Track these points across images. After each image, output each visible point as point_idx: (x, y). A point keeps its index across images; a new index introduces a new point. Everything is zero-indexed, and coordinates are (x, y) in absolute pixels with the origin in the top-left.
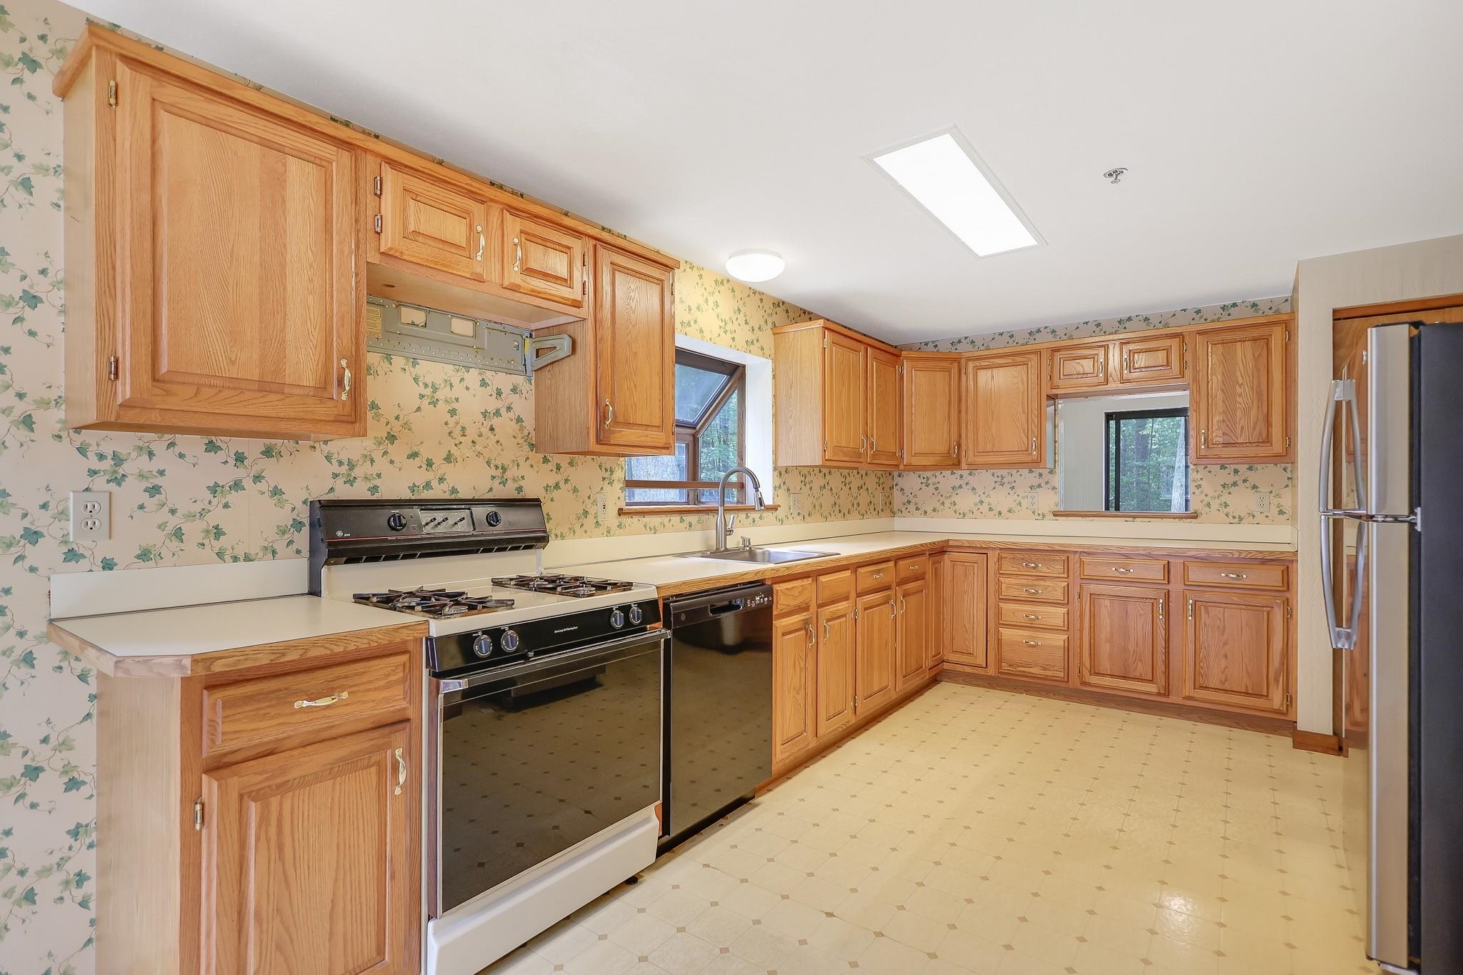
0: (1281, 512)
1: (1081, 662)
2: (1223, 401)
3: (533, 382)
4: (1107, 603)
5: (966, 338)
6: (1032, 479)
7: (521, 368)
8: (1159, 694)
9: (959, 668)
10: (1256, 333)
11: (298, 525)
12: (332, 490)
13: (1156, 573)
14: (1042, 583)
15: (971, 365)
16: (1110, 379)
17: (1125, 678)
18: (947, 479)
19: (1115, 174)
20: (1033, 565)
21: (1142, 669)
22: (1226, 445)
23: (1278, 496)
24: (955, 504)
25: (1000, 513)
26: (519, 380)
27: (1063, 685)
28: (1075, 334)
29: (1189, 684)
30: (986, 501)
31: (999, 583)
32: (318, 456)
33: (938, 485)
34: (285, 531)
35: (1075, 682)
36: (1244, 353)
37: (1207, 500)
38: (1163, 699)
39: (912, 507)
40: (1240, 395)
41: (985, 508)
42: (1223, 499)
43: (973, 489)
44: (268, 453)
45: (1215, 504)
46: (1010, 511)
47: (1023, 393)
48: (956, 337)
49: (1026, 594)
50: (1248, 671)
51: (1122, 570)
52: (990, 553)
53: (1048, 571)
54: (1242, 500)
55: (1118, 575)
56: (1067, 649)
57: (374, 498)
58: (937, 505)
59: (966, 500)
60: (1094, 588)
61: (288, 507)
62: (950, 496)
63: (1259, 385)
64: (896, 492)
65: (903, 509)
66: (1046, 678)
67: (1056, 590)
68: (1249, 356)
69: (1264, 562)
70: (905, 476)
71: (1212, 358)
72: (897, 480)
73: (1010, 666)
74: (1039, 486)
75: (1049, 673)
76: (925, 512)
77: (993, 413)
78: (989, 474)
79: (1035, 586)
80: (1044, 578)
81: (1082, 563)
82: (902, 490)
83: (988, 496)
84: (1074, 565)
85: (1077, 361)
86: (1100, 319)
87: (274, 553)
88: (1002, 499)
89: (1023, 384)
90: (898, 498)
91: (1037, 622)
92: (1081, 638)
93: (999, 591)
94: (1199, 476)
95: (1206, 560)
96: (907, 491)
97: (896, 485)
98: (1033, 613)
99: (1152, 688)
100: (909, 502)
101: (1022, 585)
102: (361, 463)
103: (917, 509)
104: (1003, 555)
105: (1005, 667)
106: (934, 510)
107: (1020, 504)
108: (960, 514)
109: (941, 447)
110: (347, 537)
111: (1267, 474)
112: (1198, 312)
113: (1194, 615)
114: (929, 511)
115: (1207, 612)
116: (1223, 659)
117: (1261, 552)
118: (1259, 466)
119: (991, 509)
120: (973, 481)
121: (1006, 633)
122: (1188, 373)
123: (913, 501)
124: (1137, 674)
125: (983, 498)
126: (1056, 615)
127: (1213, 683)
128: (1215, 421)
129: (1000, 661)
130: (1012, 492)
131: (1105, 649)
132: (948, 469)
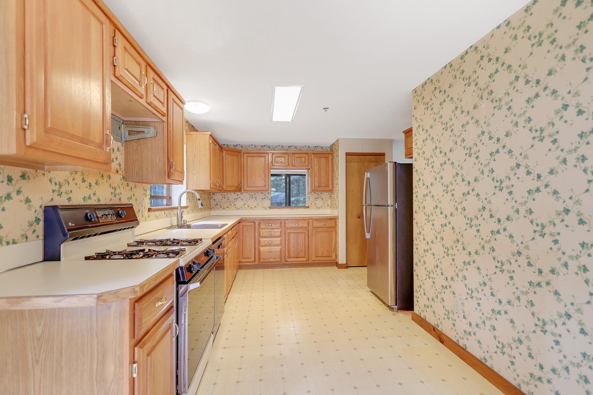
0: (328, 206)
1: (285, 255)
2: (318, 174)
3: (124, 146)
4: (293, 235)
5: (239, 145)
6: (262, 196)
7: (120, 139)
8: (306, 261)
9: (245, 264)
10: (326, 156)
11: (37, 220)
12: (52, 199)
13: (305, 225)
14: (273, 230)
15: (245, 155)
16: (289, 165)
17: (297, 257)
18: (232, 196)
19: (326, 109)
20: (270, 225)
21: (302, 254)
22: (319, 187)
23: (327, 201)
24: (235, 205)
25: (252, 208)
26: (119, 144)
27: (280, 263)
28: (276, 148)
29: (314, 256)
30: (247, 203)
31: (259, 232)
32: (46, 179)
33: (229, 198)
34: (32, 224)
35: (283, 261)
36: (323, 160)
37: (311, 202)
38: (307, 262)
39: (218, 206)
40: (322, 173)
41: (246, 206)
42: (315, 202)
43: (242, 199)
44: (23, 176)
45: (313, 204)
46: (255, 207)
47: (263, 167)
48: (236, 144)
49: (268, 235)
50: (327, 250)
51: (297, 224)
52: (256, 222)
53: (275, 226)
54: (319, 203)
55: (296, 226)
56: (281, 251)
57: (69, 204)
58: (229, 205)
59: (239, 203)
60: (289, 231)
61: (33, 210)
62: (234, 202)
63: (326, 170)
64: (212, 201)
65: (215, 207)
66: (275, 262)
67: (277, 232)
68: (324, 162)
69: (331, 219)
70: (215, 194)
71: (315, 161)
72: (212, 196)
73: (263, 260)
74: (265, 198)
75: (276, 260)
76: (224, 208)
77: (253, 173)
78: (248, 194)
79: (271, 231)
80: (274, 229)
81: (285, 223)
82: (214, 200)
83: (247, 202)
84: (283, 224)
85: (280, 158)
86: (283, 145)
87: (27, 238)
88: (252, 203)
89: (263, 163)
90: (213, 203)
91: (272, 243)
92: (285, 247)
93: (259, 235)
94: (309, 196)
95: (318, 220)
96: (216, 200)
97: (212, 198)
98: (270, 241)
99: (304, 259)
100: (217, 204)
101: (267, 232)
102: (64, 184)
103: (221, 207)
104: (261, 222)
105: (262, 260)
106: (227, 207)
107: (258, 204)
108: (237, 208)
109: (236, 184)
110: (74, 226)
111: (325, 195)
112: (309, 147)
113: (315, 236)
114: (225, 208)
115: (318, 235)
116: (322, 248)
117: (330, 217)
118: (323, 193)
119: (248, 207)
120: (242, 196)
121: (262, 249)
122: (310, 165)
123: (219, 204)
124: (300, 256)
125: (246, 202)
126: (277, 240)
127: (320, 255)
128: (316, 180)
129: (259, 259)
130: (256, 201)
131: (292, 249)
132: (233, 192)
